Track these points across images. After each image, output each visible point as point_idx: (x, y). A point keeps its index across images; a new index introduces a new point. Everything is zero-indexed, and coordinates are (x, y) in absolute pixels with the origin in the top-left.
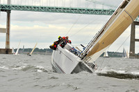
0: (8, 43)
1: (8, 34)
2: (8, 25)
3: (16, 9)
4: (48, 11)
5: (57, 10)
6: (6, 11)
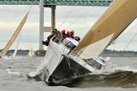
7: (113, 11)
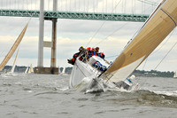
0: (53, 60)
1: (54, 49)
2: (54, 37)
3: (64, 17)
4: (104, 19)
5: (115, 17)
6: (51, 19)
7: (146, 34)
